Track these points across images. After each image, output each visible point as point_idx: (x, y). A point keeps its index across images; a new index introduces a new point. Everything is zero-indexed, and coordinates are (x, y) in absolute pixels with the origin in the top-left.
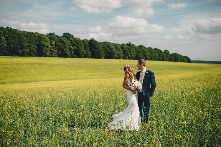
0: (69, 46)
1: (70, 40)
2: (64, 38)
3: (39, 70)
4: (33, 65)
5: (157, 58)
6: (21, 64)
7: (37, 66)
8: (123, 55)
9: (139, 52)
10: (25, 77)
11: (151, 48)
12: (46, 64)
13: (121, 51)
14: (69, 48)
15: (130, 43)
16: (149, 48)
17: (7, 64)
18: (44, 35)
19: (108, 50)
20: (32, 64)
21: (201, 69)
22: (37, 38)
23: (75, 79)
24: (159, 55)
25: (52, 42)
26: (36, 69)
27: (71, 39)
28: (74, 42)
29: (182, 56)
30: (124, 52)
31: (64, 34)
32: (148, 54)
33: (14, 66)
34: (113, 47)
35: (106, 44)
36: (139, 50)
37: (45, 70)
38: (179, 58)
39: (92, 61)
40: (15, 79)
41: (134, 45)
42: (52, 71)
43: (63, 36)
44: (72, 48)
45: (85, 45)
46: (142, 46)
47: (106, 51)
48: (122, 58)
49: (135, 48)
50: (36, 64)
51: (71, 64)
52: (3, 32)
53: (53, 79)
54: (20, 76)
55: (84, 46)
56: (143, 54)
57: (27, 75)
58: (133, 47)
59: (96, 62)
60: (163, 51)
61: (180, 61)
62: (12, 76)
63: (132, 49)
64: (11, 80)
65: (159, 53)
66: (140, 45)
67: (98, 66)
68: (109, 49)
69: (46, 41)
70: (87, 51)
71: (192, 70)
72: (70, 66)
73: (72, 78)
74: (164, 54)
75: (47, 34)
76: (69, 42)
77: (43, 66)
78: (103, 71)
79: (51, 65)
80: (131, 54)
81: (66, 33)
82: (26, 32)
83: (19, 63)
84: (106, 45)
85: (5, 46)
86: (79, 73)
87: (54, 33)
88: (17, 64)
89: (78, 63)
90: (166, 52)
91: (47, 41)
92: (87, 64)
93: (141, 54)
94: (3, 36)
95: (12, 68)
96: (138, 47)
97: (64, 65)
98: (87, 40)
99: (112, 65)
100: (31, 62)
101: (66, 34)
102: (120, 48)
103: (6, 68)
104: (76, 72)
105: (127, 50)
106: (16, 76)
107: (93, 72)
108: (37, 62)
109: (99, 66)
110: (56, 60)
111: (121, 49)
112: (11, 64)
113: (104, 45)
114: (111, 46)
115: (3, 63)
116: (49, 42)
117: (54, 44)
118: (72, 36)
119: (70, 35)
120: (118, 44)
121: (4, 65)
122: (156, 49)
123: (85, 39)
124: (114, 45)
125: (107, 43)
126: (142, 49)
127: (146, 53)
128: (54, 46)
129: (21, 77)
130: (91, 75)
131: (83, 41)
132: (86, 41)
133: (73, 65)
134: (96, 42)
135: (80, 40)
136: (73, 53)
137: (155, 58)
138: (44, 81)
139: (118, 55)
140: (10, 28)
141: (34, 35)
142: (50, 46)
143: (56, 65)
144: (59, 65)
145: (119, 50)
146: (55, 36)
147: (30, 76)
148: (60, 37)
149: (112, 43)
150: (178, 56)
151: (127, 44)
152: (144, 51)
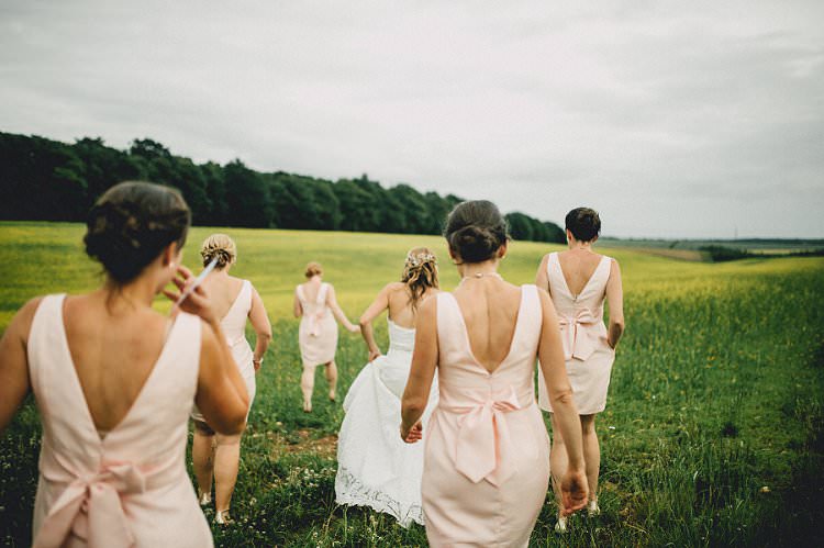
1: (157, 164)
2: (137, 158)
3: (54, 267)
4: (31, 252)
7: (46, 255)
8: (342, 217)
9: (395, 208)
11: (434, 194)
13: (335, 203)
15: (365, 177)
16: (429, 194)
18: (65, 146)
19: (290, 201)
20: (26, 247)
26: (41, 264)
27: (162, 160)
28: (173, 172)
29: (537, 221)
30: (344, 208)
31: (137, 141)
32: (424, 216)
34: (309, 189)
35: (283, 177)
36: (396, 202)
38: (530, 229)
41: (377, 185)
43: (134, 150)
45: (211, 182)
46: (408, 187)
47: (283, 202)
49: (380, 193)
50: (42, 246)
56: (407, 214)
57: (15, 286)
58: (374, 189)
63: (372, 197)
66: (399, 186)
67: (251, 255)
68: (295, 195)
69: (70, 168)
70: (217, 204)
76: (155, 170)
77: (66, 254)
78: (267, 273)
80: (369, 215)
81: (142, 139)
84: (282, 182)
87: (99, 139)
91: (76, 168)
93: (402, 218)
96: (392, 190)
98: (218, 166)
100: (22, 241)
101: (143, 142)
102: (330, 192)
105: (354, 200)
109: (258, 255)
111: (335, 198)
113: (277, 184)
114: (301, 188)
116: (84, 170)
117: (101, 177)
118: (167, 151)
119: (159, 146)
120: (326, 182)
122: (452, 198)
123: (210, 163)
124: (310, 183)
125: (287, 175)
126: (407, 197)
127: (418, 212)
131: (203, 167)
132: (213, 169)
134: (251, 173)
135: (195, 166)
139: (322, 216)
141: (29, 144)
142: (85, 184)
145: (328, 199)
146: (105, 148)
147: (22, 286)
148: (125, 153)
149: (304, 177)
150: (527, 223)
151: (356, 181)
152: (411, 205)
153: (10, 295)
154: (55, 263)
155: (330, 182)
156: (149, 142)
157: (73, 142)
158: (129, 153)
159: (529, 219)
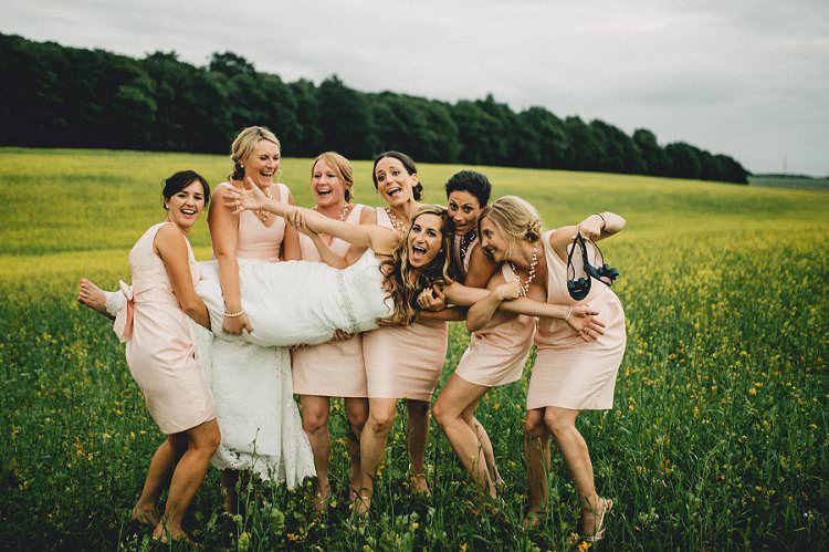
0: (232, 107)
1: (240, 83)
2: (216, 75)
3: (100, 203)
4: (78, 185)
7: (95, 189)
8: (460, 147)
9: (527, 136)
10: (37, 231)
11: (577, 119)
12: (130, 181)
13: (452, 129)
15: (490, 97)
16: (569, 119)
18: (132, 61)
19: (397, 126)
20: (70, 179)
24: (611, 147)
25: (161, 91)
26: (86, 199)
27: (243, 76)
28: (257, 91)
29: (706, 154)
30: (464, 136)
31: (217, 55)
32: (564, 146)
34: (420, 113)
35: (390, 98)
36: (528, 128)
37: (121, 203)
38: (698, 164)
41: (505, 107)
42: (152, 206)
43: (213, 66)
44: (246, 114)
45: (303, 104)
46: (543, 109)
47: (389, 128)
48: (454, 158)
49: (509, 117)
50: (92, 178)
54: (18, 226)
55: (296, 106)
56: (542, 144)
57: (49, 225)
58: (501, 113)
63: (499, 122)
65: (613, 140)
66: (532, 109)
68: (404, 120)
69: (136, 87)
70: (308, 131)
74: (635, 147)
76: (236, 88)
77: (118, 187)
79: (151, 185)
80: (494, 145)
81: (222, 52)
82: (57, 45)
83: (22, 173)
84: (389, 104)
87: (173, 53)
88: (12, 179)
90: (644, 138)
91: (144, 86)
93: (535, 147)
96: (523, 113)
98: (311, 84)
100: (70, 172)
101: (223, 56)
102: (447, 116)
105: (478, 126)
108: (96, 172)
111: (453, 124)
113: (381, 106)
114: (410, 111)
116: (151, 89)
117: (172, 97)
118: (250, 67)
119: (241, 61)
120: (442, 104)
122: (598, 124)
123: (302, 81)
124: (423, 105)
125: (394, 95)
126: (542, 123)
127: (555, 142)
129: (23, 231)
131: (293, 86)
132: (305, 88)
134: (351, 93)
135: (283, 84)
139: (436, 146)
141: (90, 59)
142: (153, 106)
145: (444, 125)
146: (178, 63)
147: (58, 226)
148: (202, 70)
149: (415, 98)
150: (694, 156)
151: (479, 103)
152: (548, 133)
153: (41, 236)
154: (103, 199)
155: (447, 105)
156: (230, 56)
157: (144, 57)
158: (208, 69)
159: (696, 150)
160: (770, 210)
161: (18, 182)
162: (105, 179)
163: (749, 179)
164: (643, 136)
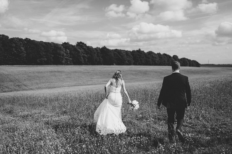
0: (82, 54)
1: (84, 49)
2: (78, 47)
3: (59, 77)
4: (53, 73)
5: (166, 63)
6: (42, 72)
7: (57, 74)
8: (133, 61)
9: (148, 58)
11: (159, 53)
12: (64, 72)
13: (131, 57)
14: (83, 56)
15: (140, 49)
17: (30, 73)
18: (59, 45)
19: (119, 57)
20: (51, 72)
21: (208, 72)
22: (53, 48)
23: (91, 85)
24: (168, 60)
25: (67, 51)
26: (56, 76)
27: (84, 47)
28: (87, 50)
29: (190, 60)
30: (134, 59)
31: (78, 43)
32: (157, 60)
33: (37, 74)
34: (124, 53)
36: (149, 56)
37: (64, 77)
39: (105, 67)
40: (40, 85)
41: (143, 52)
42: (70, 77)
43: (77, 45)
44: (86, 56)
45: (98, 53)
46: (152, 52)
47: (117, 57)
48: (132, 64)
49: (144, 54)
50: (55, 71)
51: (86, 71)
52: (22, 43)
53: (72, 85)
54: (43, 83)
55: (96, 53)
56: (152, 59)
58: (143, 53)
59: (109, 69)
60: (172, 56)
61: (188, 65)
62: (37, 84)
63: (142, 55)
64: (37, 86)
65: (168, 58)
66: (149, 52)
67: (110, 72)
68: (121, 56)
69: (61, 50)
70: (99, 59)
71: (199, 74)
72: (85, 73)
73: (89, 83)
74: (173, 59)
75: (62, 44)
76: (83, 50)
77: (62, 73)
79: (69, 73)
80: (141, 60)
82: (43, 42)
83: (40, 71)
84: (117, 52)
85: (25, 56)
86: (95, 79)
87: (68, 42)
88: (39, 72)
89: (93, 70)
91: (63, 50)
92: (100, 71)
94: (23, 47)
95: (35, 76)
96: (147, 53)
97: (81, 72)
98: (100, 48)
99: (123, 71)
100: (50, 70)
101: (79, 43)
102: (130, 54)
103: (30, 76)
104: (91, 78)
105: (137, 56)
106: (40, 83)
107: (106, 78)
108: (56, 70)
109: (112, 72)
110: (73, 68)
111: (132, 56)
112: (33, 73)
113: (115, 52)
114: (121, 53)
115: (26, 72)
116: (64, 51)
117: (69, 53)
118: (86, 45)
119: (83, 43)
120: (129, 51)
121: (28, 74)
122: (165, 54)
124: (124, 52)
125: (118, 50)
126: (151, 55)
127: (155, 59)
128: (69, 55)
130: (105, 80)
131: (95, 49)
132: (98, 49)
133: (88, 72)
134: (108, 50)
135: (93, 48)
136: (86, 61)
137: (164, 63)
138: (65, 87)
139: (128, 61)
140: (29, 39)
141: (50, 45)
142: (65, 55)
143: (74, 72)
144: (76, 72)
145: (130, 56)
146: (69, 45)
147: (52, 82)
148: (74, 46)
149: (123, 50)
151: (137, 50)
152: (153, 57)
153: (49, 85)
155: (130, 51)
156: (81, 43)
158: (76, 46)
159: (187, 59)
160: (206, 73)
161: (40, 73)
162: (58, 72)
163: (200, 66)
164: (175, 57)
